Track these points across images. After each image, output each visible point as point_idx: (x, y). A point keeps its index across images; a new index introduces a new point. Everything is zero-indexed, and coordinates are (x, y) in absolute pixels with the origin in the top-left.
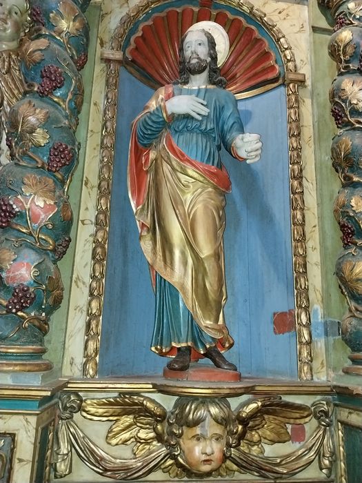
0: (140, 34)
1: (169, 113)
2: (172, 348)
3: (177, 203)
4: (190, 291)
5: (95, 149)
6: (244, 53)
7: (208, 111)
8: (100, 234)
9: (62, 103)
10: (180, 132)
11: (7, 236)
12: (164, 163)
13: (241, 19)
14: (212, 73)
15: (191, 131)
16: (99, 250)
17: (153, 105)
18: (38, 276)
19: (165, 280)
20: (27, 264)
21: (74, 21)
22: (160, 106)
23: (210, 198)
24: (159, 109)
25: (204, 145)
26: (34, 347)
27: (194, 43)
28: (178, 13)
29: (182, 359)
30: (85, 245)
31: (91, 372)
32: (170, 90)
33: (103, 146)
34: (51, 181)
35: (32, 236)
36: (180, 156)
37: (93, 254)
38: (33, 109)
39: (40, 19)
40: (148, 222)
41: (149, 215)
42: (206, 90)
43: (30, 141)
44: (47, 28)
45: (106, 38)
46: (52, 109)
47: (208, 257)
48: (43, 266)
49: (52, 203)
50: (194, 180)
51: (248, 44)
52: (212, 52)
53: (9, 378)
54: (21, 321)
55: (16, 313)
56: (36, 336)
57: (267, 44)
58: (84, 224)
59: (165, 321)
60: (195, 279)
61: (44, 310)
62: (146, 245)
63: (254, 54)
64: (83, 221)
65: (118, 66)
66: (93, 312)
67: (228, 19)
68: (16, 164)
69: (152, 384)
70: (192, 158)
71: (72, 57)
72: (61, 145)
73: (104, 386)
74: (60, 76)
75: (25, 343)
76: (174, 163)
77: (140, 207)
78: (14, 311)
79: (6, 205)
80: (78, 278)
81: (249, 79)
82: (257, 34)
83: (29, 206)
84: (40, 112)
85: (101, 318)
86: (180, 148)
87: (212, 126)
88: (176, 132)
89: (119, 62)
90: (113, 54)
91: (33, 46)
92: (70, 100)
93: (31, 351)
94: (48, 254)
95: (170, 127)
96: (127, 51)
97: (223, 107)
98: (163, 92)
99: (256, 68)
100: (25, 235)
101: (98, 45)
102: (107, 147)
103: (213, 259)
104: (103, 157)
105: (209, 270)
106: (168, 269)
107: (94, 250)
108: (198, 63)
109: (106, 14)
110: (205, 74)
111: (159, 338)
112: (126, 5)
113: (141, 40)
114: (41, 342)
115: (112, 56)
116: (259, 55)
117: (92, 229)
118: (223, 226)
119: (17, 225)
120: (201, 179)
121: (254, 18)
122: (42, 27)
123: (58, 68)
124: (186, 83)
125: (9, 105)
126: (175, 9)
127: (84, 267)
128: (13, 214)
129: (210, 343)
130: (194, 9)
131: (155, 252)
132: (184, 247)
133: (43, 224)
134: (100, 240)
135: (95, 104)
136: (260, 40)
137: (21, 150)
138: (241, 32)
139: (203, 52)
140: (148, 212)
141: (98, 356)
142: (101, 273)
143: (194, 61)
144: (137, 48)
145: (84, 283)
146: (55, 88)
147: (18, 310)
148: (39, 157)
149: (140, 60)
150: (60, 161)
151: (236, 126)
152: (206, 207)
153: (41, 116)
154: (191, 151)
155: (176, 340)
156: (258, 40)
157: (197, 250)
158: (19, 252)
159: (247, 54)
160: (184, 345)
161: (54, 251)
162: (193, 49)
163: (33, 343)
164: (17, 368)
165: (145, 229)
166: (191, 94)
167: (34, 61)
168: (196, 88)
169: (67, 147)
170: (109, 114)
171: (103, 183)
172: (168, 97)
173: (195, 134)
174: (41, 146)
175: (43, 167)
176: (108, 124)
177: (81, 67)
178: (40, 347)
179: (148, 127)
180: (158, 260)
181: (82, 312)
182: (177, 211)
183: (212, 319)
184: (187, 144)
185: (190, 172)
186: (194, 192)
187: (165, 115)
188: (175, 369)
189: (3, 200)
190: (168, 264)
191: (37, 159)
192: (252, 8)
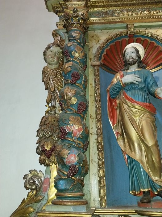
0: (105, 53)
1: (124, 83)
2: (141, 191)
3: (133, 121)
4: (146, 163)
5: (93, 102)
6: (151, 53)
7: (141, 79)
8: (99, 139)
9: (80, 86)
10: (130, 90)
11: (64, 143)
12: (124, 105)
13: (147, 39)
14: (139, 64)
15: (135, 89)
16: (100, 146)
17: (115, 81)
18: (79, 160)
19: (132, 158)
20: (74, 155)
21: (81, 53)
22: (119, 81)
23: (148, 118)
24: (119, 82)
25: (141, 94)
26: (80, 193)
27: (130, 53)
28: (120, 42)
29: (147, 198)
30: (93, 144)
31: (104, 204)
32: (122, 73)
33: (96, 101)
34: (79, 118)
35: (75, 142)
36: (132, 101)
37: (97, 148)
38: (70, 90)
39: (68, 55)
40: (120, 131)
41: (120, 128)
42: (138, 71)
43: (70, 102)
44: (71, 58)
45: (92, 57)
46: (77, 89)
47: (152, 146)
48: (80, 155)
49: (81, 127)
50: (139, 110)
51: (152, 49)
52: (138, 55)
53: (72, 208)
54: (73, 181)
55: (71, 178)
56: (80, 188)
57: (161, 47)
58: (92, 135)
59: (135, 178)
60: (147, 157)
61: (82, 176)
62: (120, 142)
63: (155, 53)
64: (91, 134)
65: (98, 68)
66: (101, 175)
67: (142, 40)
68: (65, 113)
69: (135, 210)
70: (137, 100)
71: (81, 67)
72: (82, 103)
73: (112, 211)
74: (79, 75)
75: (76, 192)
76: (129, 104)
77: (115, 125)
78: (70, 177)
79: (63, 130)
80: (92, 160)
81: (155, 63)
82: (156, 44)
83: (72, 129)
84: (73, 91)
85: (105, 178)
86: (130, 97)
87: (144, 86)
88: (128, 90)
89: (98, 66)
90: (96, 63)
91: (67, 65)
92: (83, 84)
93: (79, 195)
94: (81, 150)
95: (124, 89)
96: (101, 60)
97: (147, 77)
98: (119, 74)
99: (157, 58)
100: (72, 142)
101: (89, 61)
102: (98, 101)
103: (155, 146)
104: (97, 105)
105: (154, 152)
106: (133, 153)
107: (98, 146)
108: (133, 60)
109: (91, 48)
110: (136, 65)
111: (134, 187)
112: (98, 43)
113: (106, 55)
114: (82, 191)
115: (95, 64)
116: (158, 53)
117: (96, 137)
118: (156, 130)
119: (68, 138)
120: (143, 109)
121: (153, 38)
122: (69, 57)
123: (77, 72)
124: (128, 69)
125: (57, 89)
126: (118, 40)
127: (94, 154)
128: (66, 133)
129: (159, 189)
130: (126, 39)
131: (125, 146)
132: (139, 142)
133: (78, 137)
134: (100, 141)
135: (91, 84)
136: (158, 46)
137: (66, 107)
138: (148, 45)
139: (134, 55)
140: (119, 127)
141: (106, 197)
142: (102, 157)
143: (131, 60)
144: (105, 59)
145: (95, 162)
146: (77, 80)
147: (72, 176)
148: (74, 109)
149: (106, 63)
150: (82, 109)
151: (154, 84)
152: (147, 122)
153: (73, 92)
154: (136, 97)
155: (143, 188)
156: (156, 47)
157: (147, 143)
158: (70, 150)
159: (152, 53)
160: (147, 190)
161: (83, 148)
162: (130, 55)
163: (79, 191)
164: (75, 203)
165: (119, 134)
166: (132, 74)
167: (68, 71)
168: (134, 71)
169: (84, 104)
170: (97, 87)
171: (98, 116)
172: (122, 76)
173: (136, 90)
174: (74, 104)
175: (76, 113)
176: (97, 91)
177: (85, 70)
178: (82, 193)
179: (115, 90)
180: (127, 149)
181: (96, 176)
182: (134, 125)
183: (158, 176)
184: (134, 95)
185: (137, 107)
186: (140, 116)
187: (122, 84)
188: (145, 203)
189: (62, 128)
190: (133, 151)
191: (73, 110)
192: (152, 34)
